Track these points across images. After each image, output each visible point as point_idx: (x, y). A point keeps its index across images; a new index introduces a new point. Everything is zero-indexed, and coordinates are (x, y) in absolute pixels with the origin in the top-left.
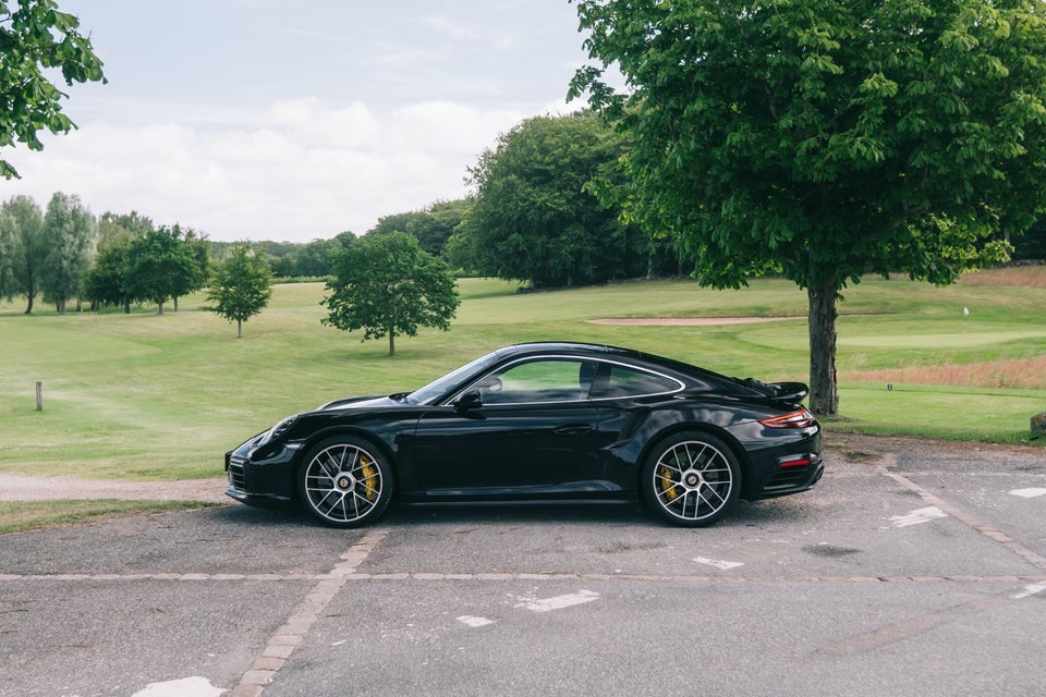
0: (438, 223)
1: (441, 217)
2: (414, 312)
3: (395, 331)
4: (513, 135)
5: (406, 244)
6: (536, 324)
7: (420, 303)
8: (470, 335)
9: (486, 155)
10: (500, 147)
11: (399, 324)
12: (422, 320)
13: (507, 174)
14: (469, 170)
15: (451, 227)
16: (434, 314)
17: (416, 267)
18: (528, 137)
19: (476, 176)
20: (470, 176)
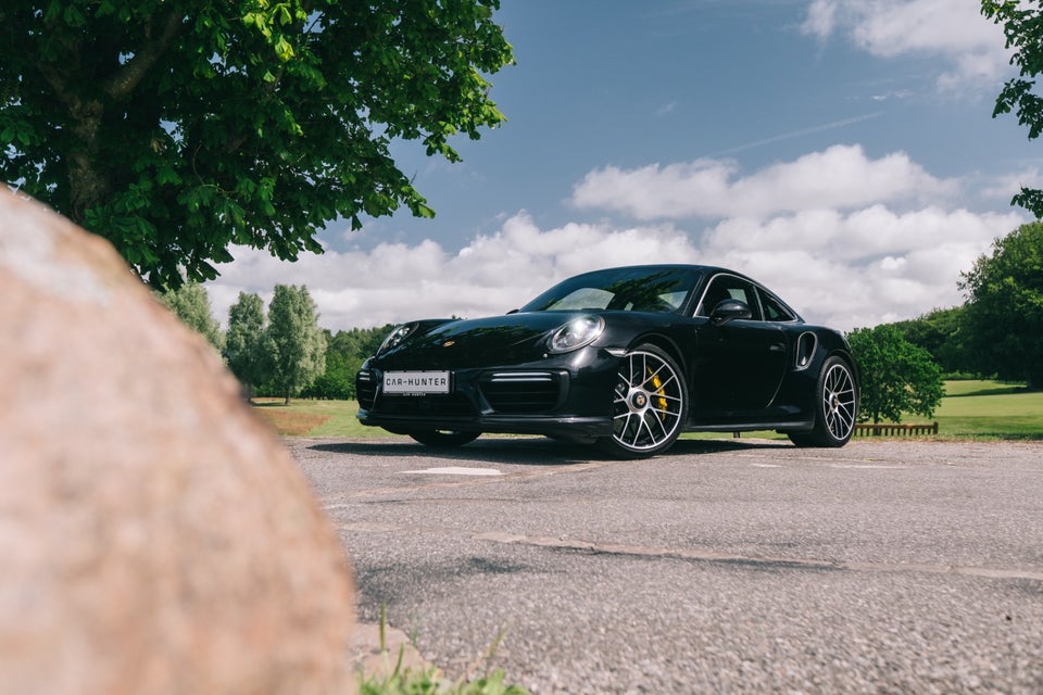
0: (935, 330)
1: (937, 324)
2: (897, 400)
3: (880, 416)
4: (1010, 240)
5: (890, 336)
6: (1029, 417)
7: (905, 391)
8: (958, 426)
9: (982, 261)
10: (996, 252)
11: (884, 412)
12: (905, 407)
13: (1002, 277)
14: (963, 274)
15: (949, 334)
16: (919, 401)
17: (900, 357)
18: (1025, 241)
19: (970, 280)
20: (964, 280)
